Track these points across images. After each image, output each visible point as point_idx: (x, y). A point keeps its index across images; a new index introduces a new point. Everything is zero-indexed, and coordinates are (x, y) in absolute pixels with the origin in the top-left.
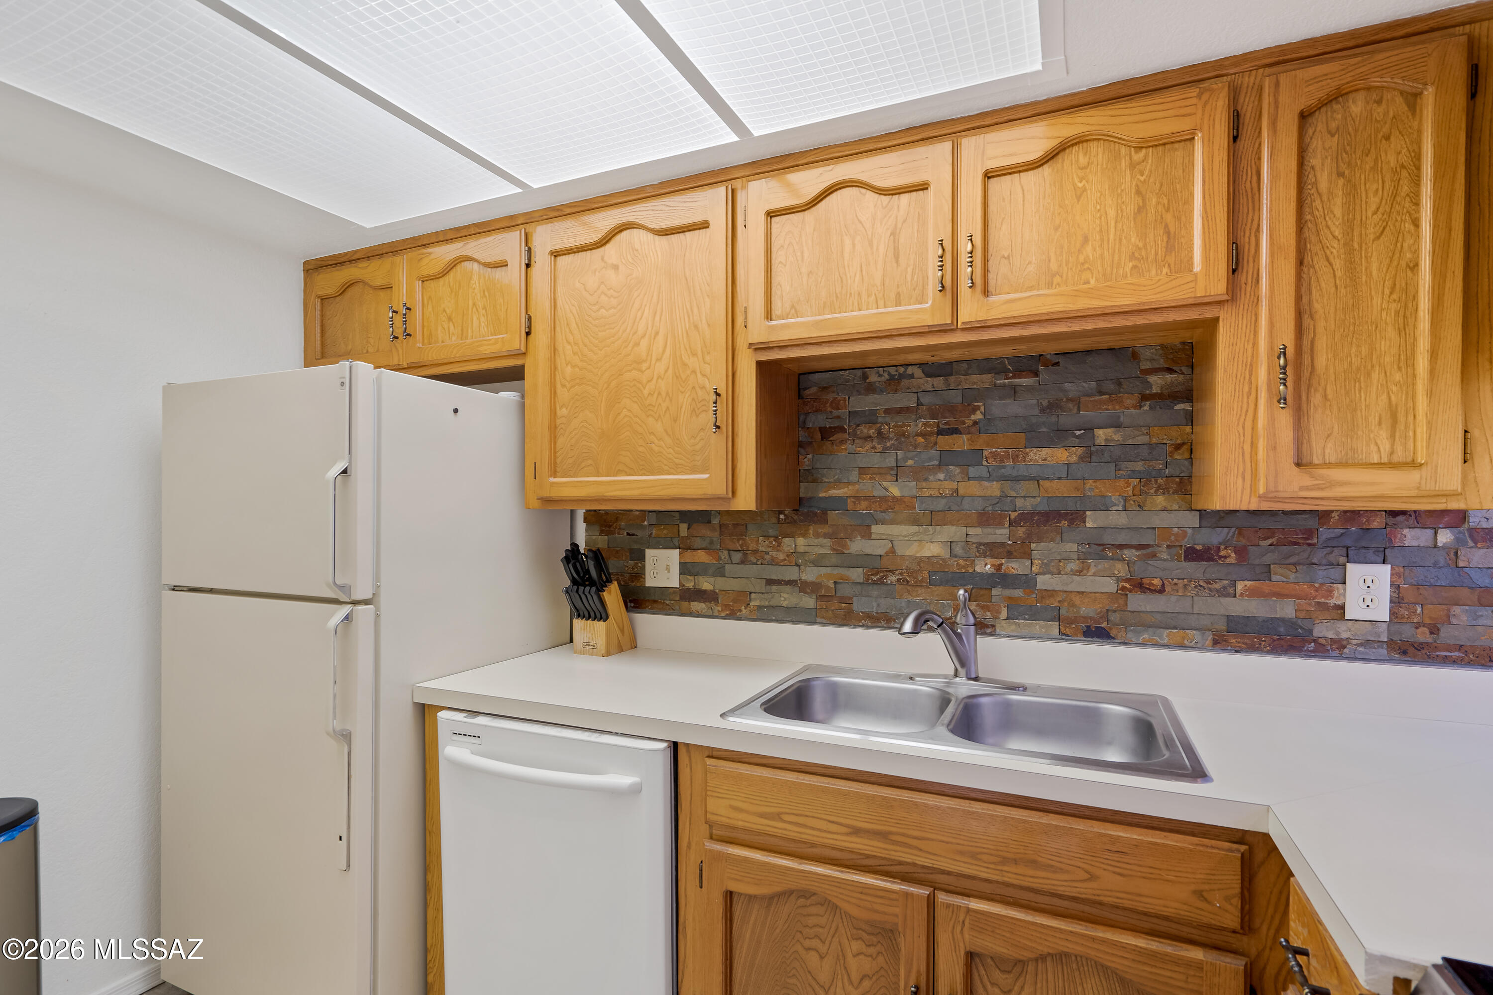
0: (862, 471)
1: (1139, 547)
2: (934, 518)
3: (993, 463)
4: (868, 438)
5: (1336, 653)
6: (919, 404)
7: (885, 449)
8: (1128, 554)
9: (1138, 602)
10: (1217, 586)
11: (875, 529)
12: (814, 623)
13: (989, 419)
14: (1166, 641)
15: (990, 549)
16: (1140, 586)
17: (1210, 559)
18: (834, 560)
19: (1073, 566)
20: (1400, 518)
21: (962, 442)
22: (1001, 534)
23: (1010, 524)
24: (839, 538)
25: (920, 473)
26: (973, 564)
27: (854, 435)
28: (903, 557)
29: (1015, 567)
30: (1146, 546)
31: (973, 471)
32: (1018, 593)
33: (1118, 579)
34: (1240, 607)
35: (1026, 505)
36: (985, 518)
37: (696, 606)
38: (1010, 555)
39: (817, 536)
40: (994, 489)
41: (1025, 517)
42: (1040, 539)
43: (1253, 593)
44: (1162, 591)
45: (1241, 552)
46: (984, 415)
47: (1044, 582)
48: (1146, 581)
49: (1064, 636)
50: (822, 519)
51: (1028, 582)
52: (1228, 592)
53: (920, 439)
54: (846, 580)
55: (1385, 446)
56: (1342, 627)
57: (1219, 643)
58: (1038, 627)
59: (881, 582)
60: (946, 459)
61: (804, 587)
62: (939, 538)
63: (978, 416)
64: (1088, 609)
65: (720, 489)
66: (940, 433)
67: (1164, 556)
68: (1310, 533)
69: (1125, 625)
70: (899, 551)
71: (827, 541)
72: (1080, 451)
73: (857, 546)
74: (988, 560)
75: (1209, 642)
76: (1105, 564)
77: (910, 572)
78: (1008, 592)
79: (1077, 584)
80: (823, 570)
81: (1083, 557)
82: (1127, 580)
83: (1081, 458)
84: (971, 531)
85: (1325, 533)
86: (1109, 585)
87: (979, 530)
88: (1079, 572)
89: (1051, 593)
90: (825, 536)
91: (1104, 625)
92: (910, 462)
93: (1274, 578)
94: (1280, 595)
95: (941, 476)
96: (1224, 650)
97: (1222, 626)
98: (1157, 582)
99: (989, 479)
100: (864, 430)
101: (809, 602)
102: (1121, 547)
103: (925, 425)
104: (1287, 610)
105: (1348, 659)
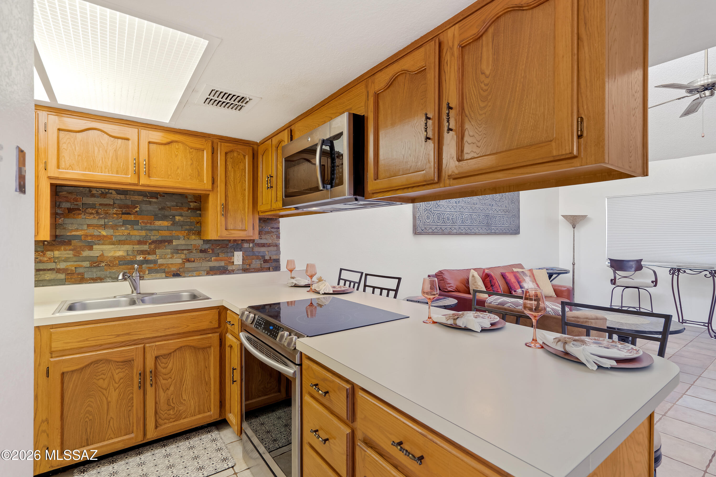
0: (89, 225)
1: (188, 250)
2: (120, 242)
3: (143, 225)
4: (91, 213)
5: (232, 273)
6: (114, 203)
7: (100, 218)
8: (185, 252)
9: (188, 265)
10: (207, 259)
11: (94, 247)
12: (64, 284)
13: (141, 211)
14: (195, 275)
15: (142, 252)
16: (188, 261)
17: (206, 252)
18: (74, 259)
19: (169, 256)
20: (244, 241)
21: (132, 218)
22: (145, 247)
23: (149, 244)
24: (77, 252)
25: (115, 227)
26: (136, 257)
27: (85, 211)
28: (108, 257)
29: (151, 257)
30: (190, 250)
31: (135, 227)
32: (152, 265)
33: (182, 259)
34: (212, 264)
35: (155, 238)
36: (140, 243)
38: (149, 254)
39: (65, 250)
40: (143, 233)
41: (153, 242)
42: (159, 249)
43: (216, 260)
44: (194, 261)
45: (213, 250)
46: (140, 209)
47: (160, 261)
48: (190, 259)
49: (167, 277)
50: (69, 243)
51: (155, 262)
52: (210, 261)
53: (115, 215)
54: (81, 267)
55: (241, 226)
56: (233, 266)
57: (208, 274)
58: (158, 275)
59: (98, 266)
60: (125, 223)
61: (58, 271)
62: (122, 249)
63: (137, 209)
64: (174, 269)
66: (123, 214)
67: (195, 252)
68: (227, 245)
69: (184, 272)
70: (106, 254)
71: (71, 252)
72: (171, 222)
73: (86, 253)
74: (141, 256)
75: (206, 274)
76: (179, 255)
77: (110, 261)
78: (148, 266)
79: (170, 261)
80: (69, 264)
81: (172, 253)
82: (185, 259)
83: (172, 224)
84: (135, 246)
85: (230, 245)
86: (180, 261)
87: (138, 246)
88: (171, 258)
89: (162, 265)
90: (70, 250)
91: (178, 272)
92: (110, 223)
93: (220, 256)
94: (221, 260)
95: (123, 228)
96: (209, 275)
97: (208, 269)
98: (193, 259)
99: (142, 230)
100: (90, 210)
101: (62, 276)
102: (183, 250)
103: (117, 211)
104: (222, 264)
105: (235, 274)
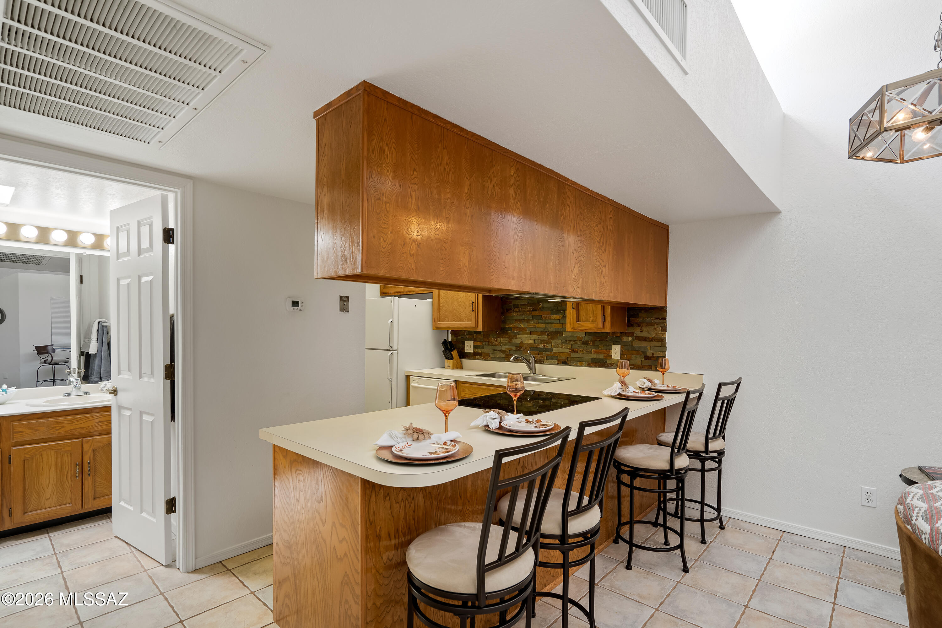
0: (516, 320)
1: (574, 341)
2: (531, 333)
3: (544, 319)
4: (517, 312)
5: (611, 367)
6: (528, 303)
7: (520, 315)
8: (572, 343)
9: (573, 355)
10: (589, 351)
11: (518, 336)
12: (504, 361)
13: (543, 307)
14: (578, 365)
15: (543, 341)
16: (574, 351)
17: (587, 344)
18: (509, 344)
19: (560, 346)
20: (622, 334)
21: (537, 313)
22: (545, 338)
23: (547, 335)
24: (511, 338)
25: (528, 321)
26: (539, 345)
27: (513, 311)
28: (524, 344)
29: (548, 346)
30: (575, 341)
31: (540, 321)
32: (549, 353)
33: (569, 349)
34: (593, 356)
35: (550, 330)
36: (542, 334)
37: (477, 357)
38: (547, 343)
39: (505, 338)
40: (543, 326)
41: (551, 333)
42: (553, 339)
43: (595, 352)
44: (578, 352)
45: (593, 342)
46: (542, 306)
47: (554, 350)
48: (574, 349)
49: (558, 364)
50: (507, 333)
51: (550, 350)
52: (590, 352)
53: (528, 312)
54: (512, 349)
55: (592, 318)
56: (612, 361)
57: (589, 365)
58: (553, 361)
59: (519, 350)
60: (534, 317)
61: (503, 352)
62: (532, 338)
63: (540, 307)
64: (563, 357)
65: (474, 326)
66: (533, 311)
67: (579, 343)
68: (606, 337)
69: (571, 361)
70: (524, 342)
71: (507, 339)
72: (562, 316)
73: (514, 341)
74: (542, 344)
75: (587, 365)
76: (567, 345)
77: (526, 348)
78: (547, 353)
79: (561, 350)
80: (507, 347)
81: (562, 343)
82: (571, 350)
83: (562, 318)
84: (539, 337)
85: (609, 338)
86: (567, 351)
87: (541, 336)
88: (561, 347)
89: (556, 353)
90: (507, 338)
91: (566, 361)
92: (526, 318)
93: (600, 348)
94: (600, 353)
95: (532, 322)
96: (589, 367)
97: (590, 361)
98: (576, 350)
99: (543, 323)
100: (516, 310)
101: (503, 356)
102: (570, 341)
103: (529, 308)
104: (602, 357)
105: (613, 368)
